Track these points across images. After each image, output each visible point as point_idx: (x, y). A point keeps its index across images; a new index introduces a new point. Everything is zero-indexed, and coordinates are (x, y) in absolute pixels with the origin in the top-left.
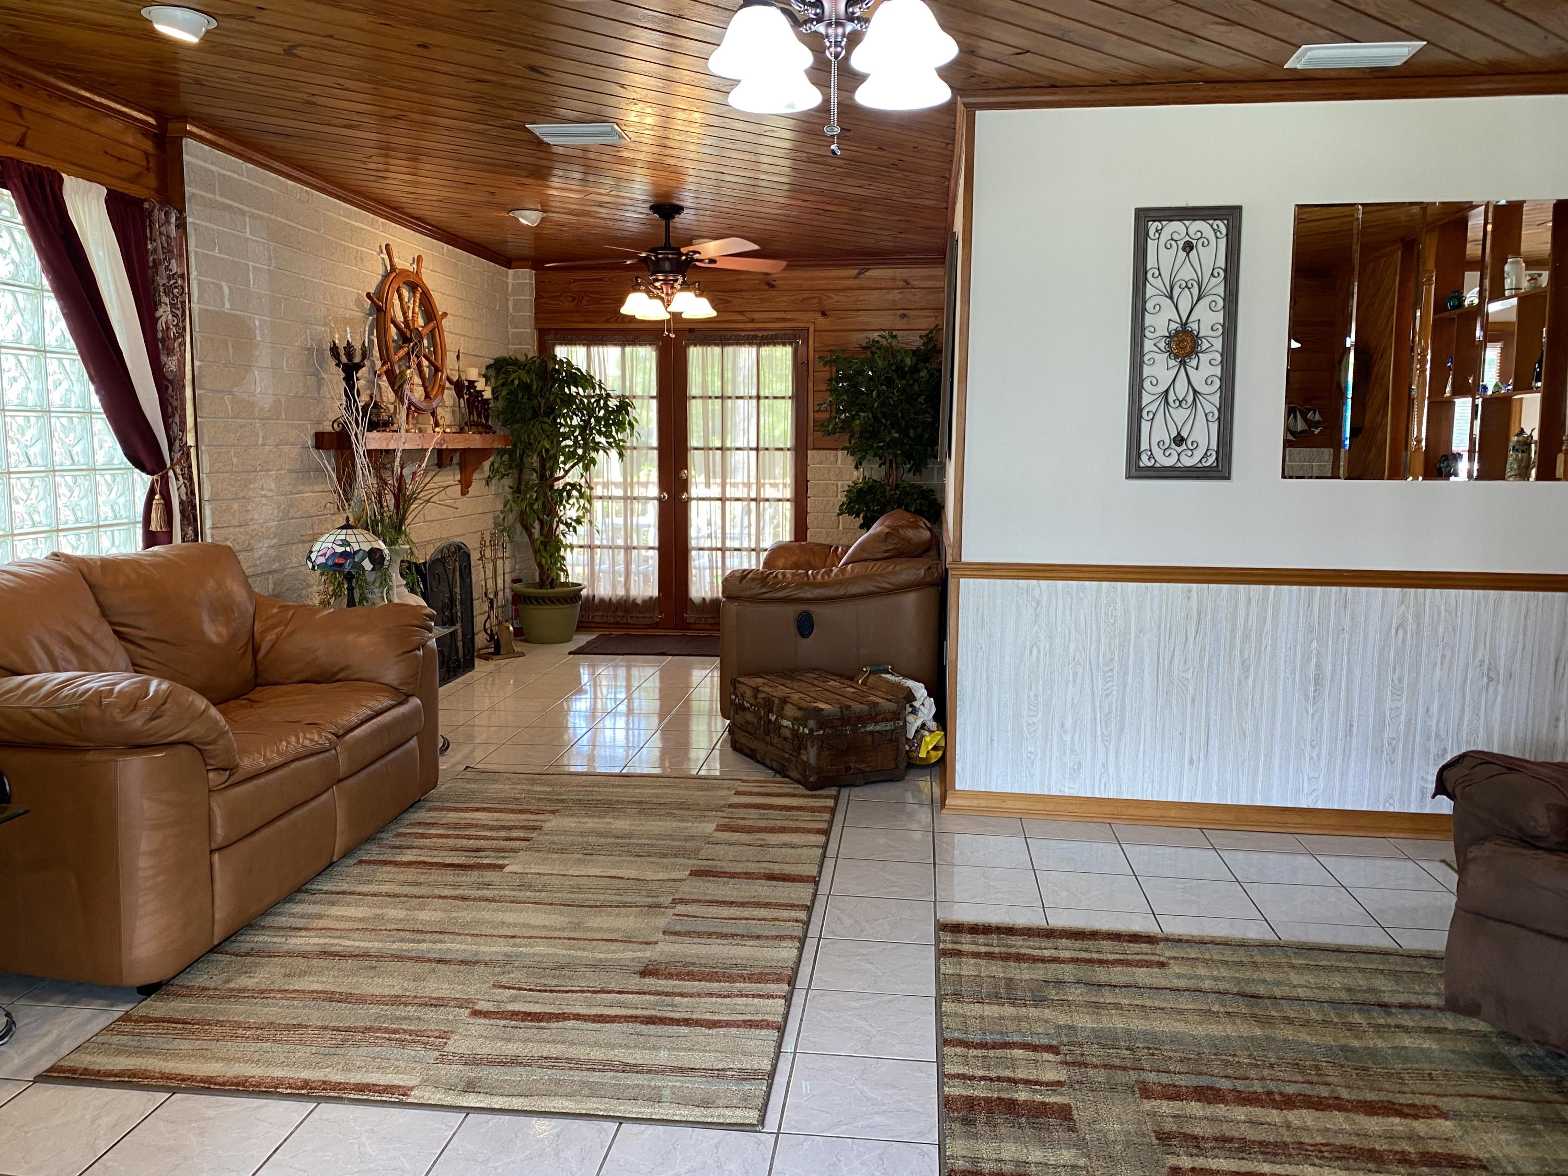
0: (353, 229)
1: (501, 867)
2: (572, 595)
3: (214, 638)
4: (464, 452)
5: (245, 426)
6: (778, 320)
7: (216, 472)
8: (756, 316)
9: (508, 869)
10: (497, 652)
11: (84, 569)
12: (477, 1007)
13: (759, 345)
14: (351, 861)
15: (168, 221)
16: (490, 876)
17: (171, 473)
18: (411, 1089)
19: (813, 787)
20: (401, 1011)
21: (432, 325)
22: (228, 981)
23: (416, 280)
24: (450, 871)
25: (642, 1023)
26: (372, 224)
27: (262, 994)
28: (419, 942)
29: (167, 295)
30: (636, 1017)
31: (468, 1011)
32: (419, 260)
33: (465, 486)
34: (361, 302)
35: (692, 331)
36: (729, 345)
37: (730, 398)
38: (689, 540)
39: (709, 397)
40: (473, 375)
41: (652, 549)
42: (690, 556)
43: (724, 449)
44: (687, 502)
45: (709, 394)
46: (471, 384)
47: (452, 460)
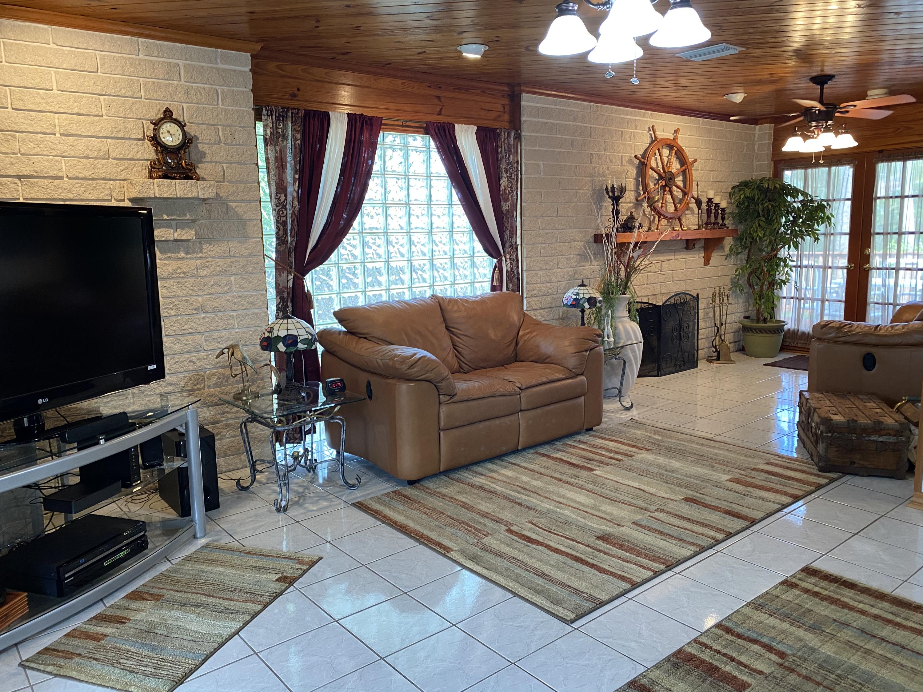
0: (628, 121)
1: (592, 470)
2: (779, 328)
3: (493, 336)
4: (707, 240)
5: (549, 233)
7: (530, 257)
9: (594, 472)
10: (718, 359)
11: (441, 302)
12: (511, 528)
14: (532, 451)
15: (509, 137)
16: (584, 473)
17: (504, 258)
18: (452, 551)
19: (821, 470)
20: (483, 520)
21: (684, 168)
22: (437, 488)
23: (673, 143)
24: (567, 466)
25: (571, 559)
26: (644, 116)
27: (444, 496)
28: (520, 493)
29: (506, 173)
30: (572, 555)
31: (506, 528)
32: (676, 132)
33: (707, 262)
34: (630, 161)
35: (881, 151)
36: (910, 159)
37: (907, 197)
38: (868, 297)
39: (891, 197)
40: (711, 194)
41: (840, 301)
42: (868, 307)
43: (900, 234)
44: (868, 271)
45: (891, 195)
46: (710, 200)
47: (694, 245)
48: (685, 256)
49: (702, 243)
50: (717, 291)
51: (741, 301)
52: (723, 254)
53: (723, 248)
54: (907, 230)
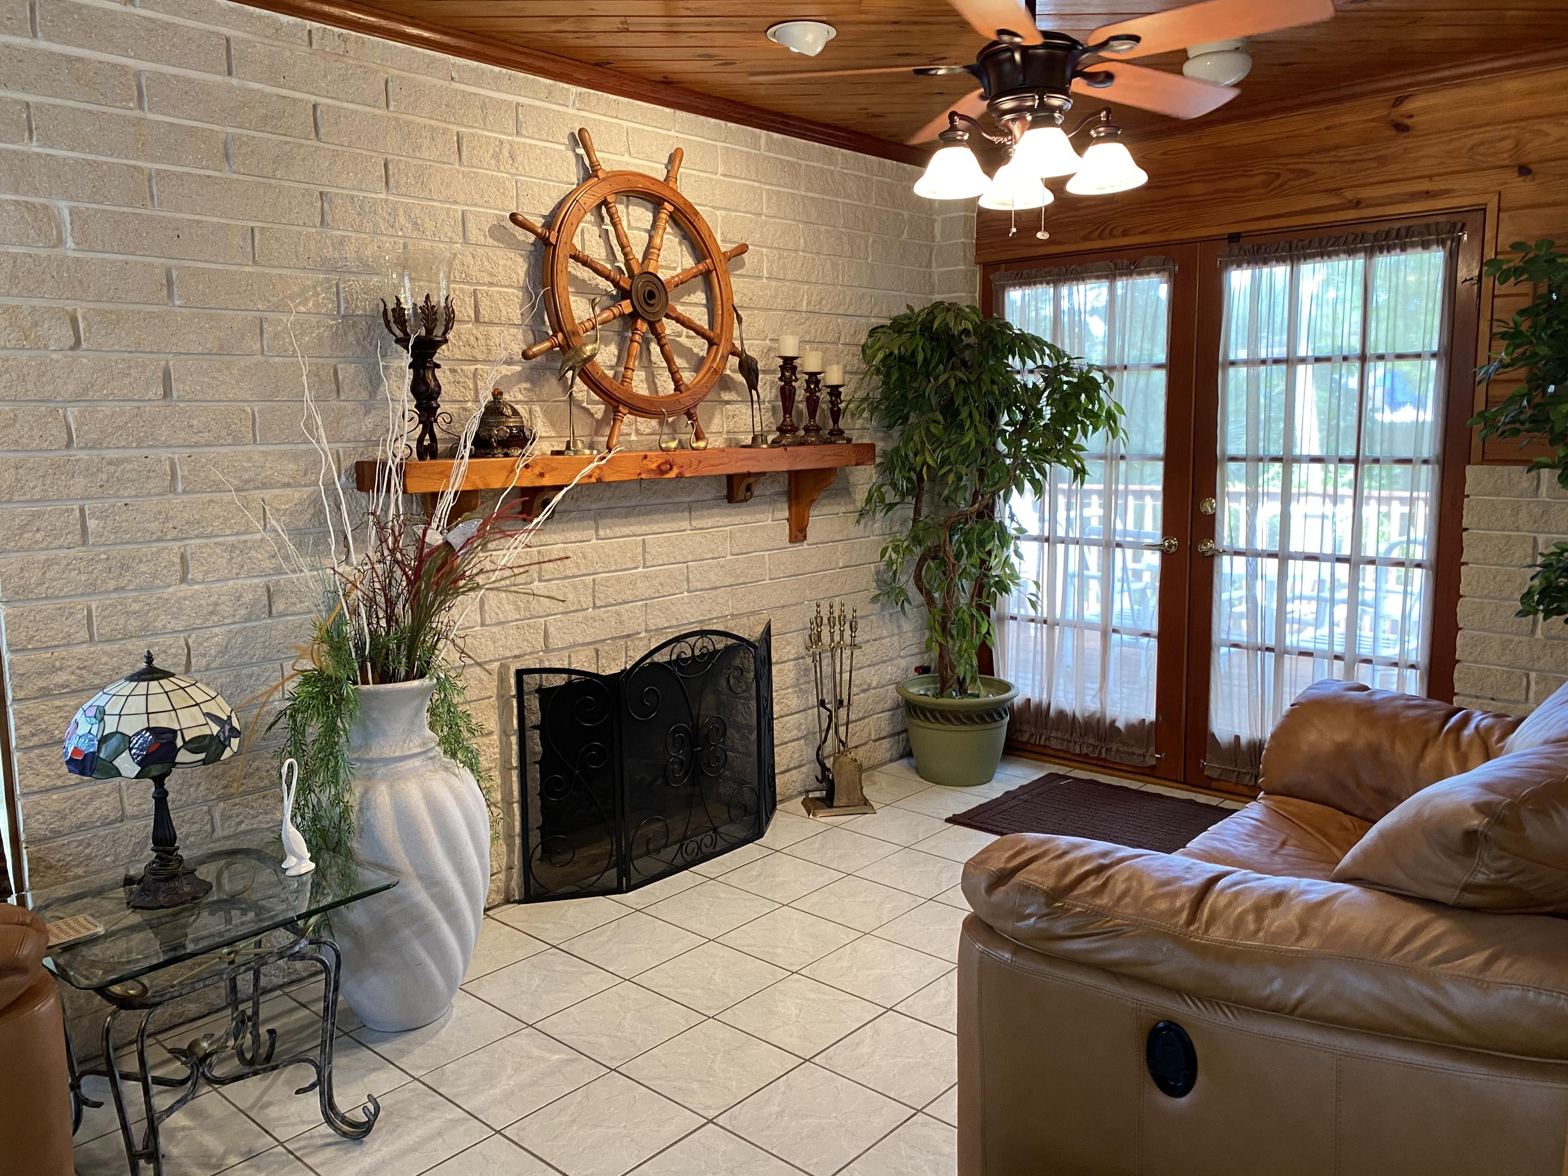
0: (487, 105)
2: (999, 705)
4: (794, 476)
6: (1415, 196)
8: (1365, 193)
10: (829, 799)
13: (1370, 252)
21: (705, 265)
23: (663, 191)
26: (549, 96)
32: (674, 159)
33: (798, 533)
34: (497, 232)
35: (1234, 238)
36: (1306, 257)
37: (1303, 360)
38: (1215, 627)
39: (1264, 362)
40: (790, 348)
41: (1147, 635)
42: (1214, 656)
43: (1287, 460)
44: (1212, 556)
45: (1263, 355)
46: (789, 364)
47: (749, 488)
48: (726, 520)
49: (782, 485)
50: (825, 613)
51: (907, 626)
52: (851, 508)
53: (845, 492)
54: (1305, 453)
